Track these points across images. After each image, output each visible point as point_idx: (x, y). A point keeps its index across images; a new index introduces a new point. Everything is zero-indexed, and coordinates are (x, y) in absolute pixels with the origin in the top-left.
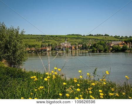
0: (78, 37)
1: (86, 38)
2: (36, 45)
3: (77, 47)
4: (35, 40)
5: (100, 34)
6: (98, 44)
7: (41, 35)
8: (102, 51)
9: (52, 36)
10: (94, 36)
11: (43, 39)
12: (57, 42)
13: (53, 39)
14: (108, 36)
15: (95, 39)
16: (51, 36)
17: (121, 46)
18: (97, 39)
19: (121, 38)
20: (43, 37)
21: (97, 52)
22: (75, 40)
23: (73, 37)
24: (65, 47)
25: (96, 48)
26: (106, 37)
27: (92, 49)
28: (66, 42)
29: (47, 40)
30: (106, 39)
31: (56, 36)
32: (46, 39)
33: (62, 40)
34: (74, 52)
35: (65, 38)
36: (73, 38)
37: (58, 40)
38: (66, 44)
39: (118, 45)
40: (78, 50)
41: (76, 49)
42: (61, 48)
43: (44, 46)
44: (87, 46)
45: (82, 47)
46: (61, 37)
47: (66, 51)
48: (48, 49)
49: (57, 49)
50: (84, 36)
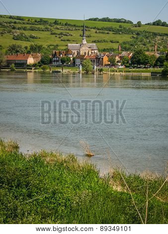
0: (119, 26)
1: (144, 31)
3: (117, 59)
7: (11, 17)
9: (42, 21)
11: (14, 28)
13: (47, 29)
16: (41, 19)
20: (15, 23)
23: (105, 26)
24: (82, 58)
27: (160, 66)
28: (85, 42)
29: (27, 33)
31: (56, 22)
32: (25, 29)
33: (71, 33)
35: (83, 28)
36: (106, 29)
37: (61, 34)
38: (86, 48)
40: (120, 67)
41: (113, 64)
42: (69, 60)
43: (17, 51)
44: (146, 56)
45: (132, 58)
46: (68, 24)
47: (83, 70)
48: (31, 61)
49: (57, 61)
50: (139, 24)
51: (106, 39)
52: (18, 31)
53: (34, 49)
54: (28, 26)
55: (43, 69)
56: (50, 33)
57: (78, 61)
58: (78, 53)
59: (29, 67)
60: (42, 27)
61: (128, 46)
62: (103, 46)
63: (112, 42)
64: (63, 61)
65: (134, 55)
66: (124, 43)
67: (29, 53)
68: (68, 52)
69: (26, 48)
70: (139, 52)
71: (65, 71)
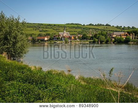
0: (77, 26)
1: (86, 28)
2: (33, 34)
3: (77, 37)
4: (32, 29)
5: (101, 24)
6: (99, 34)
7: (39, 24)
8: (103, 42)
9: (50, 25)
10: (95, 26)
11: (40, 28)
12: (55, 32)
13: (51, 28)
14: (110, 26)
15: (96, 29)
16: (49, 24)
17: (124, 38)
18: (98, 29)
19: (123, 29)
20: (40, 26)
21: (98, 43)
22: (74, 29)
23: (72, 26)
24: (64, 37)
25: (97, 38)
26: (108, 27)
27: (92, 40)
28: (65, 32)
29: (44, 29)
30: (107, 29)
31: (55, 25)
32: (44, 28)
33: (60, 29)
34: (73, 42)
35: (64, 27)
37: (57, 29)
38: (66, 34)
39: (120, 35)
40: (78, 40)
41: (75, 39)
42: (59, 38)
43: (41, 36)
44: (87, 36)
45: (82, 37)
46: (59, 26)
47: (65, 42)
48: (46, 39)
49: (55, 39)
50: (84, 25)
51: (72, 31)
52: (41, 29)
53: (47, 35)
54: (45, 27)
55: (51, 42)
56: (52, 29)
57: (63, 38)
58: (63, 36)
59: (45, 41)
60: (50, 27)
61: (80, 33)
62: (71, 33)
63: (74, 32)
64: (57, 39)
65: (83, 36)
66: (79, 32)
67: (45, 36)
68: (59, 35)
69: (44, 34)
70: (85, 35)
71: (58, 42)
